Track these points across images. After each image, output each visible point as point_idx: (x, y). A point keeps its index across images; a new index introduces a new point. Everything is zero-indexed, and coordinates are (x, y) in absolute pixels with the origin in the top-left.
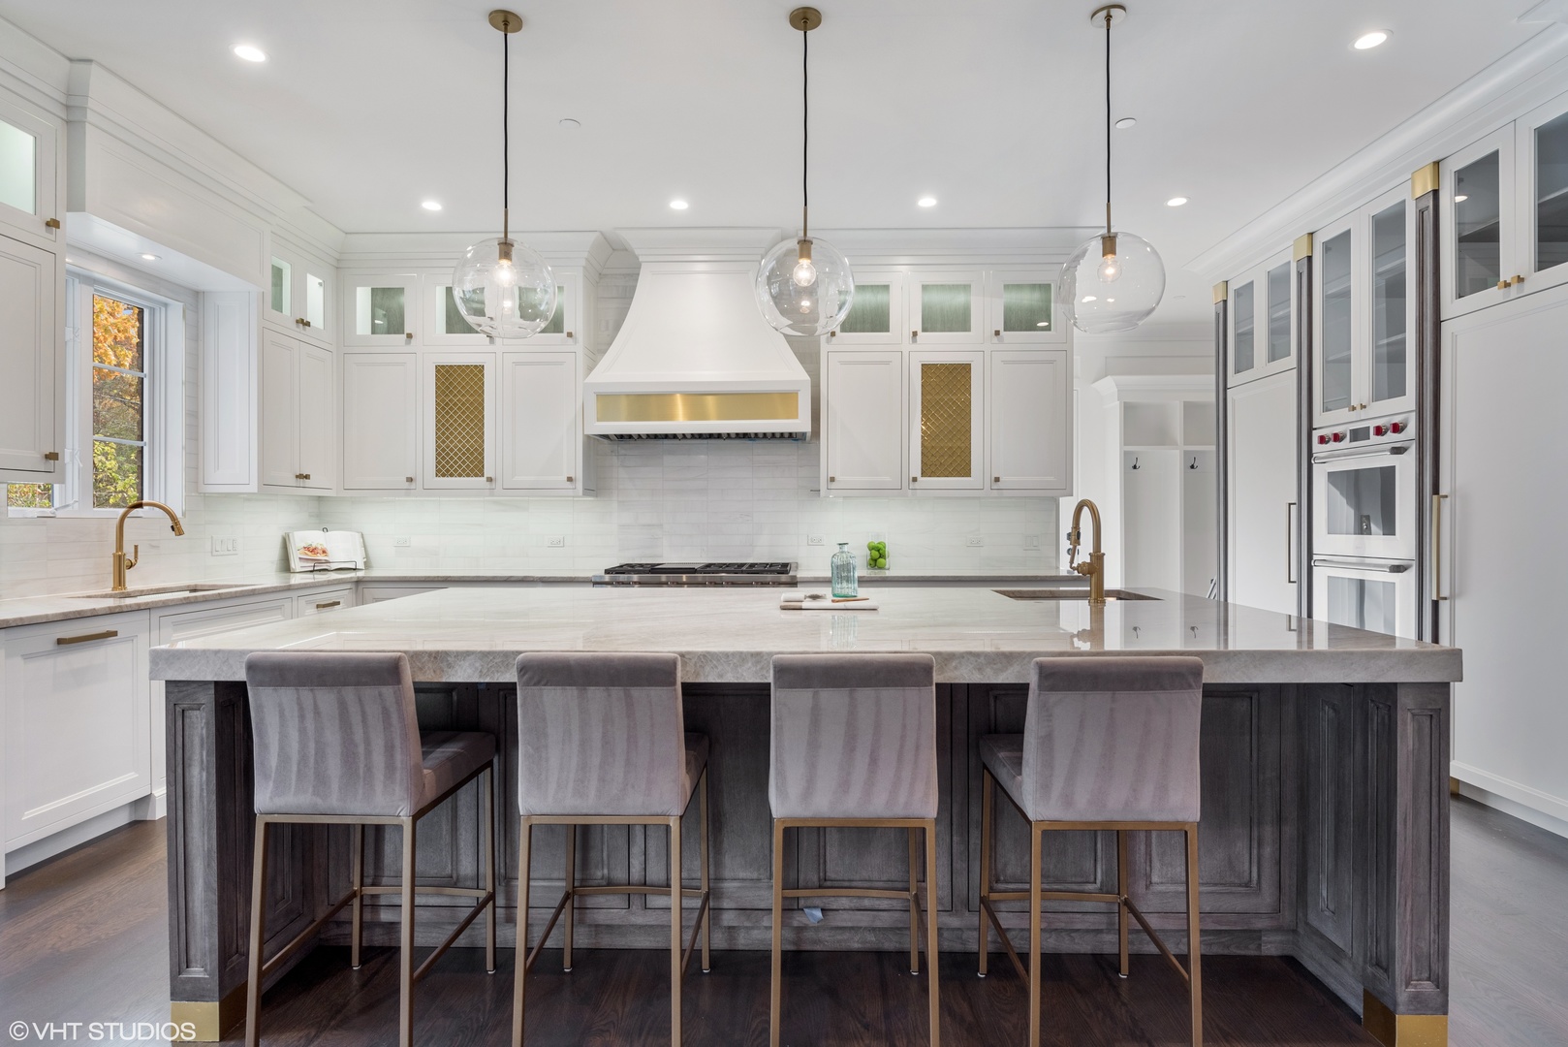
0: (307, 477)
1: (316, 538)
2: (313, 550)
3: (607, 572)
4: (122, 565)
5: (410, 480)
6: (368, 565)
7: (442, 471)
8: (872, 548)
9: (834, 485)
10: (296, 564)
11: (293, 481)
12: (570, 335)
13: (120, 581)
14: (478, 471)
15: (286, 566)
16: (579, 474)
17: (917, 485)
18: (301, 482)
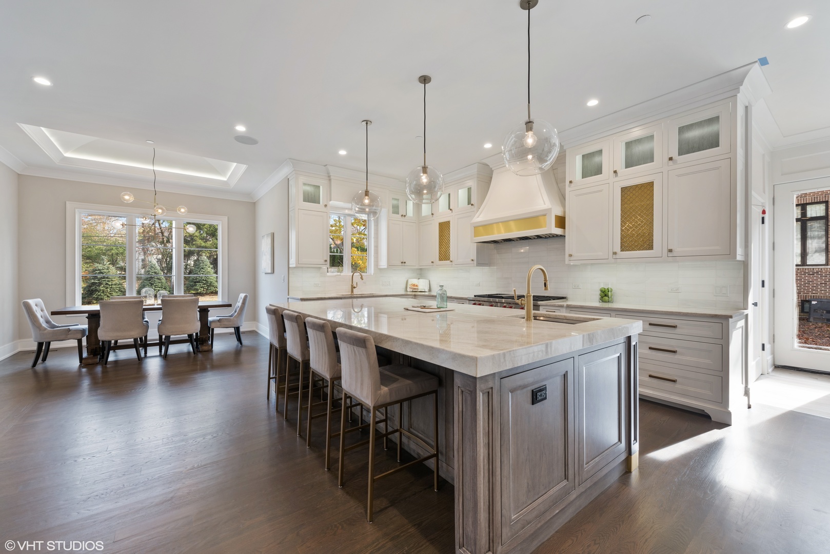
0: (405, 263)
1: (415, 281)
2: (414, 285)
3: (475, 296)
4: (353, 287)
5: (432, 262)
6: (430, 290)
7: (440, 259)
8: (601, 291)
9: (572, 258)
10: (408, 290)
11: (401, 264)
12: (472, 205)
13: (352, 292)
14: (449, 259)
15: (406, 290)
16: (475, 258)
17: (617, 256)
18: (403, 264)
